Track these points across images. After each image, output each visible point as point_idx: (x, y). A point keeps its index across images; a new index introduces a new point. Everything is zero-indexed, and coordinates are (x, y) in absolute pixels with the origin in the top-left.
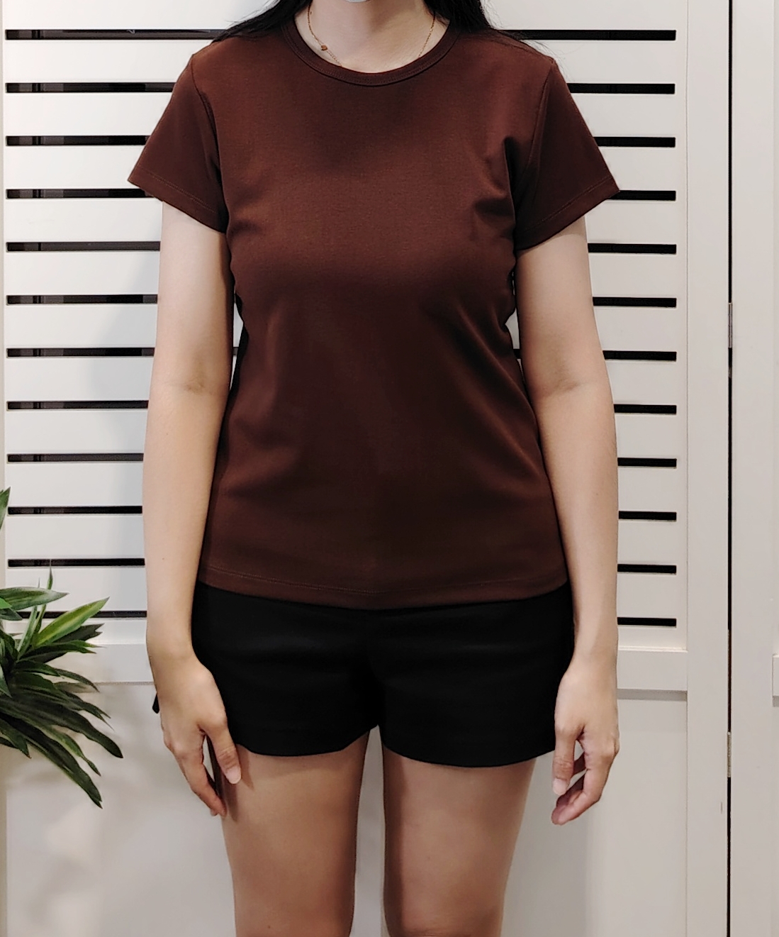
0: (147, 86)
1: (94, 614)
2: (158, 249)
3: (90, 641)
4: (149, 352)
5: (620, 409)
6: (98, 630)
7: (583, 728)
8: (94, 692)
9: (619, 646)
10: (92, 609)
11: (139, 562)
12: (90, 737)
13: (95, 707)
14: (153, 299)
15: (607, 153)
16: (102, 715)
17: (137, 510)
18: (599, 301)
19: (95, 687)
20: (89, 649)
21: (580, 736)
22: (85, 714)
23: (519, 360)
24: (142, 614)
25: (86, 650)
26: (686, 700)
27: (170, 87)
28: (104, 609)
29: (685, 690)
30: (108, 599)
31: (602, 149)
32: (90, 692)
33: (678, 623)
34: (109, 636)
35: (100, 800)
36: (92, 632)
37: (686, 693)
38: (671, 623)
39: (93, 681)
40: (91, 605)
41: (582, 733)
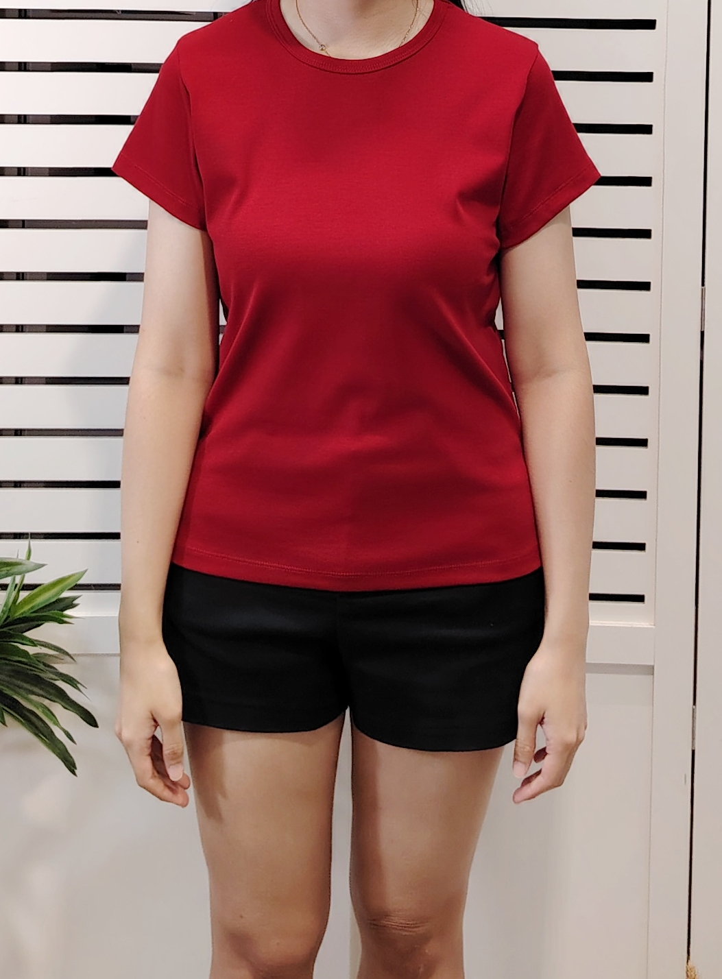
0: (133, 67)
1: (72, 586)
2: (145, 228)
3: (67, 612)
4: (134, 329)
5: (599, 389)
6: (75, 602)
7: (544, 714)
8: (71, 663)
9: (590, 622)
10: (69, 581)
11: (116, 536)
12: (67, 706)
13: (71, 677)
14: (138, 277)
15: (586, 139)
16: (79, 685)
17: (115, 485)
18: (583, 284)
19: (72, 658)
20: (66, 619)
21: (541, 721)
22: (61, 684)
23: (503, 341)
24: (116, 587)
25: (63, 620)
26: (653, 674)
27: (157, 68)
28: (81, 582)
29: (652, 664)
30: (86, 571)
31: (581, 136)
32: (67, 663)
33: (646, 599)
34: (87, 608)
35: (76, 768)
36: (70, 604)
37: (653, 667)
38: (640, 599)
39: (70, 652)
40: (69, 577)
41: (543, 718)
